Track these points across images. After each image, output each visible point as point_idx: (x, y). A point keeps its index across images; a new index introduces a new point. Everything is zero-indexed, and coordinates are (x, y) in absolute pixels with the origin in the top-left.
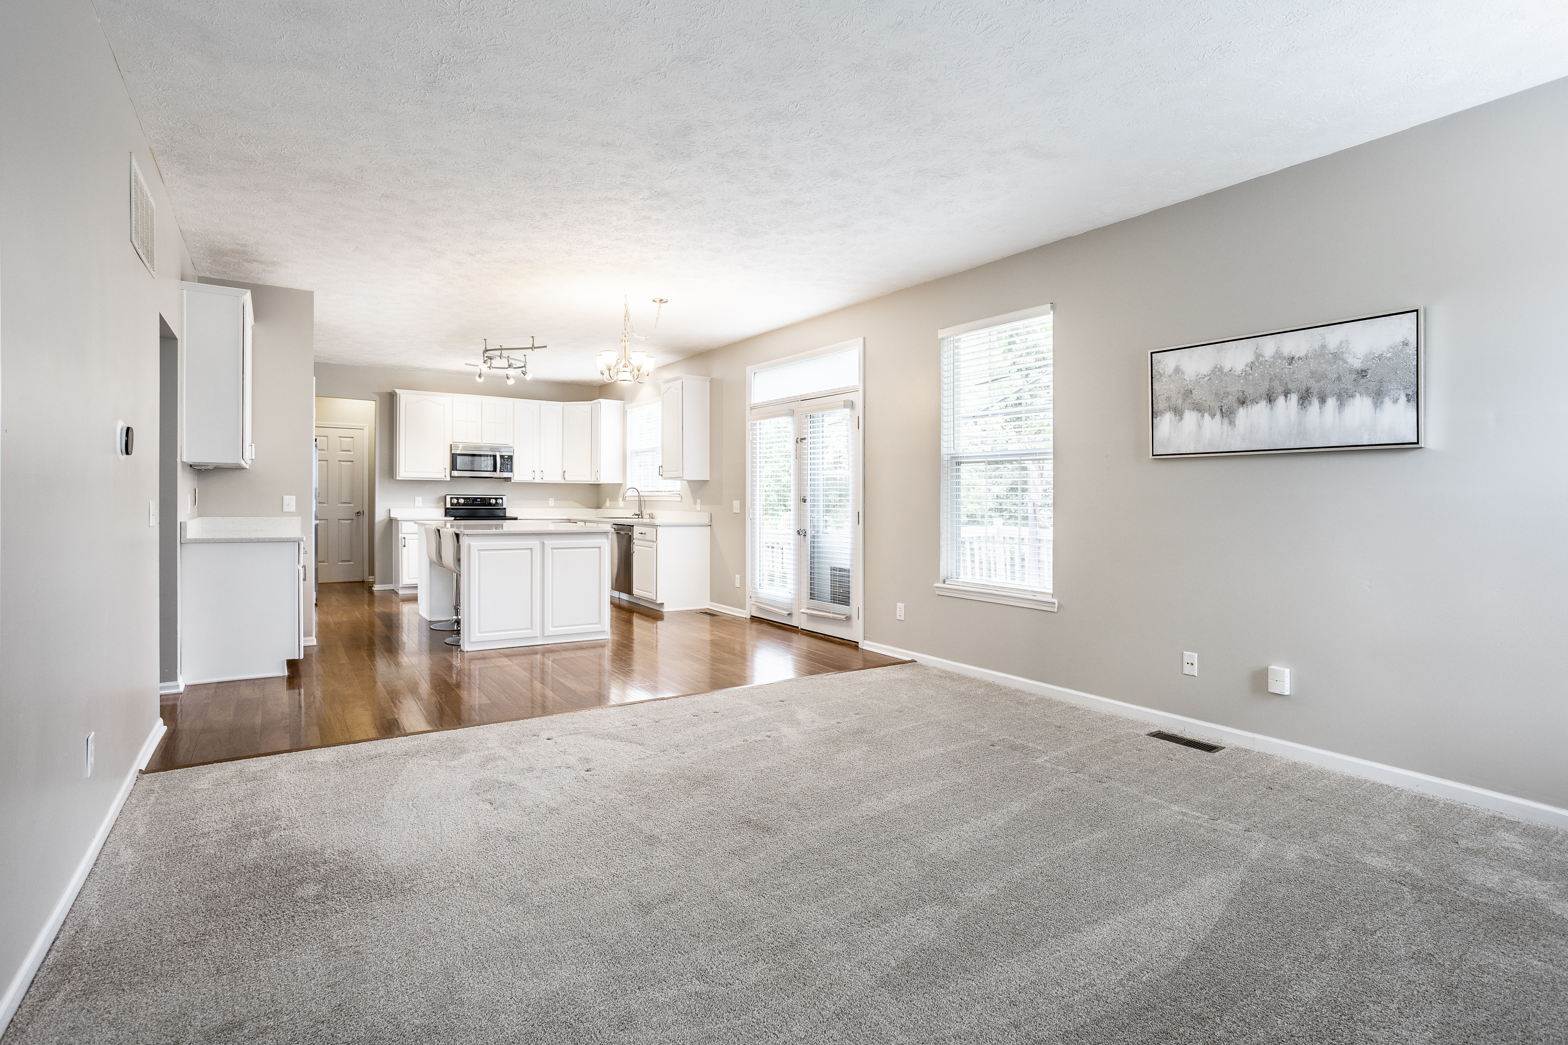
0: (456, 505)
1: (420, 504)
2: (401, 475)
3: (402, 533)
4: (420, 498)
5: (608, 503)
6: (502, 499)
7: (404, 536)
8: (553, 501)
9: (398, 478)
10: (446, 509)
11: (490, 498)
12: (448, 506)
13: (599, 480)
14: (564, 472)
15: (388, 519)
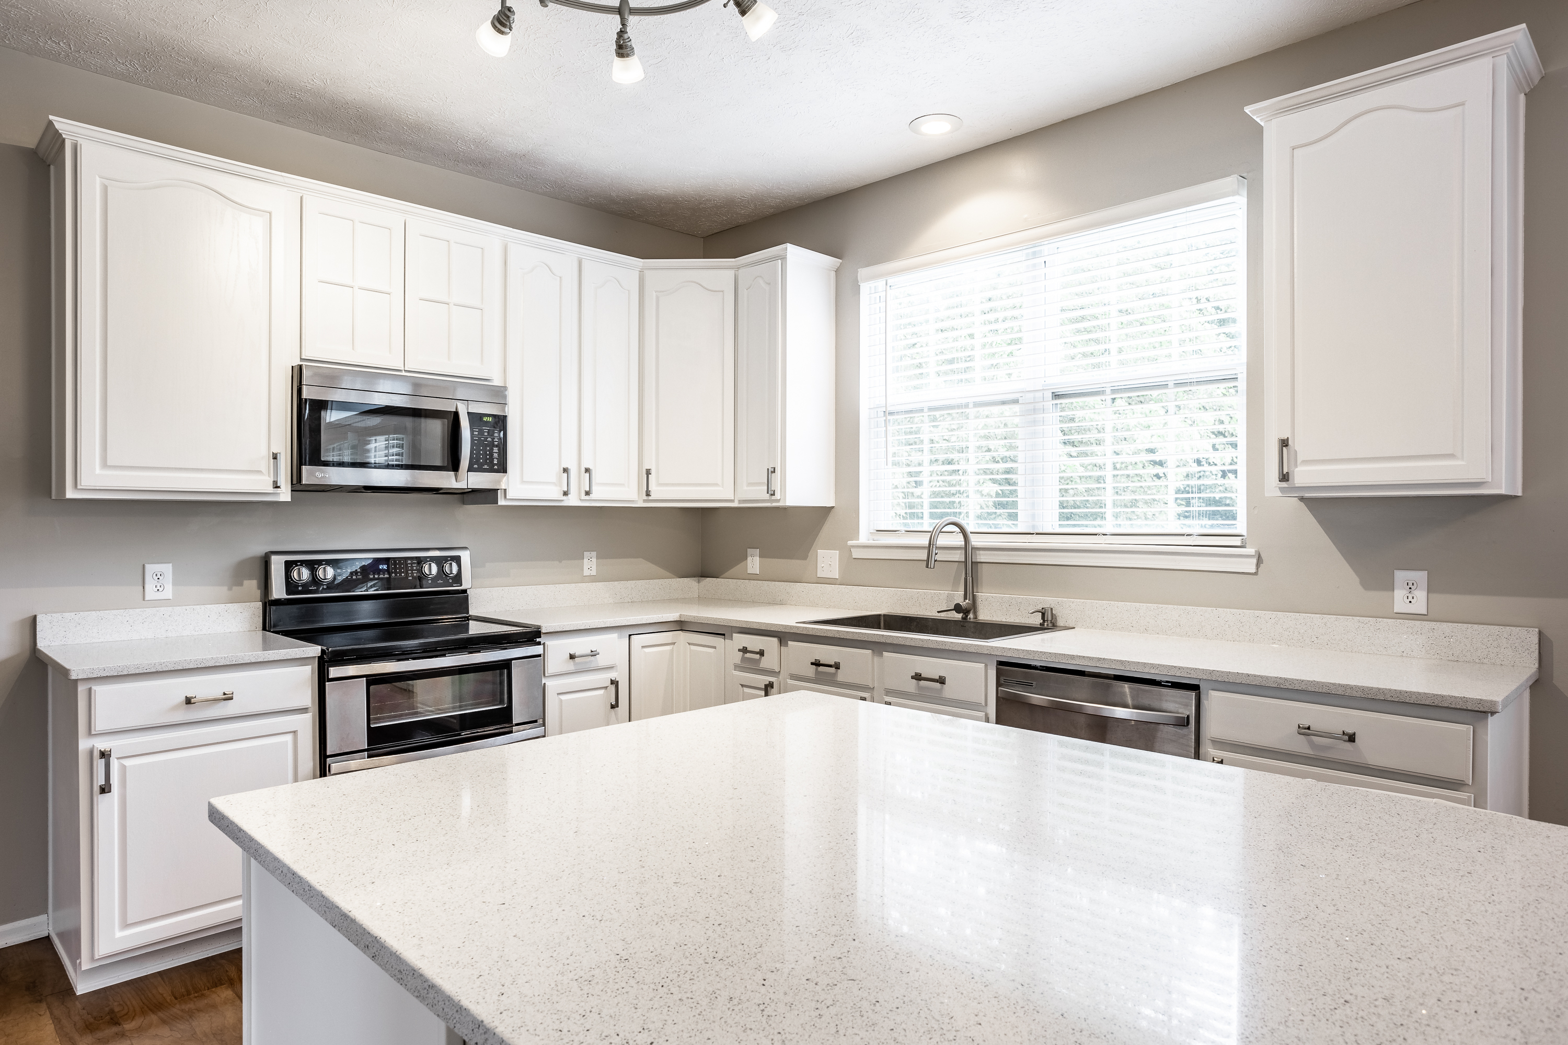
0: (306, 589)
1: (168, 592)
2: (86, 480)
3: (90, 733)
4: (167, 569)
5: (754, 563)
6: (457, 559)
7: (101, 744)
8: (594, 560)
9: (70, 494)
10: (269, 604)
11: (420, 561)
12: (278, 591)
13: (778, 496)
14: (648, 472)
15: (27, 653)
